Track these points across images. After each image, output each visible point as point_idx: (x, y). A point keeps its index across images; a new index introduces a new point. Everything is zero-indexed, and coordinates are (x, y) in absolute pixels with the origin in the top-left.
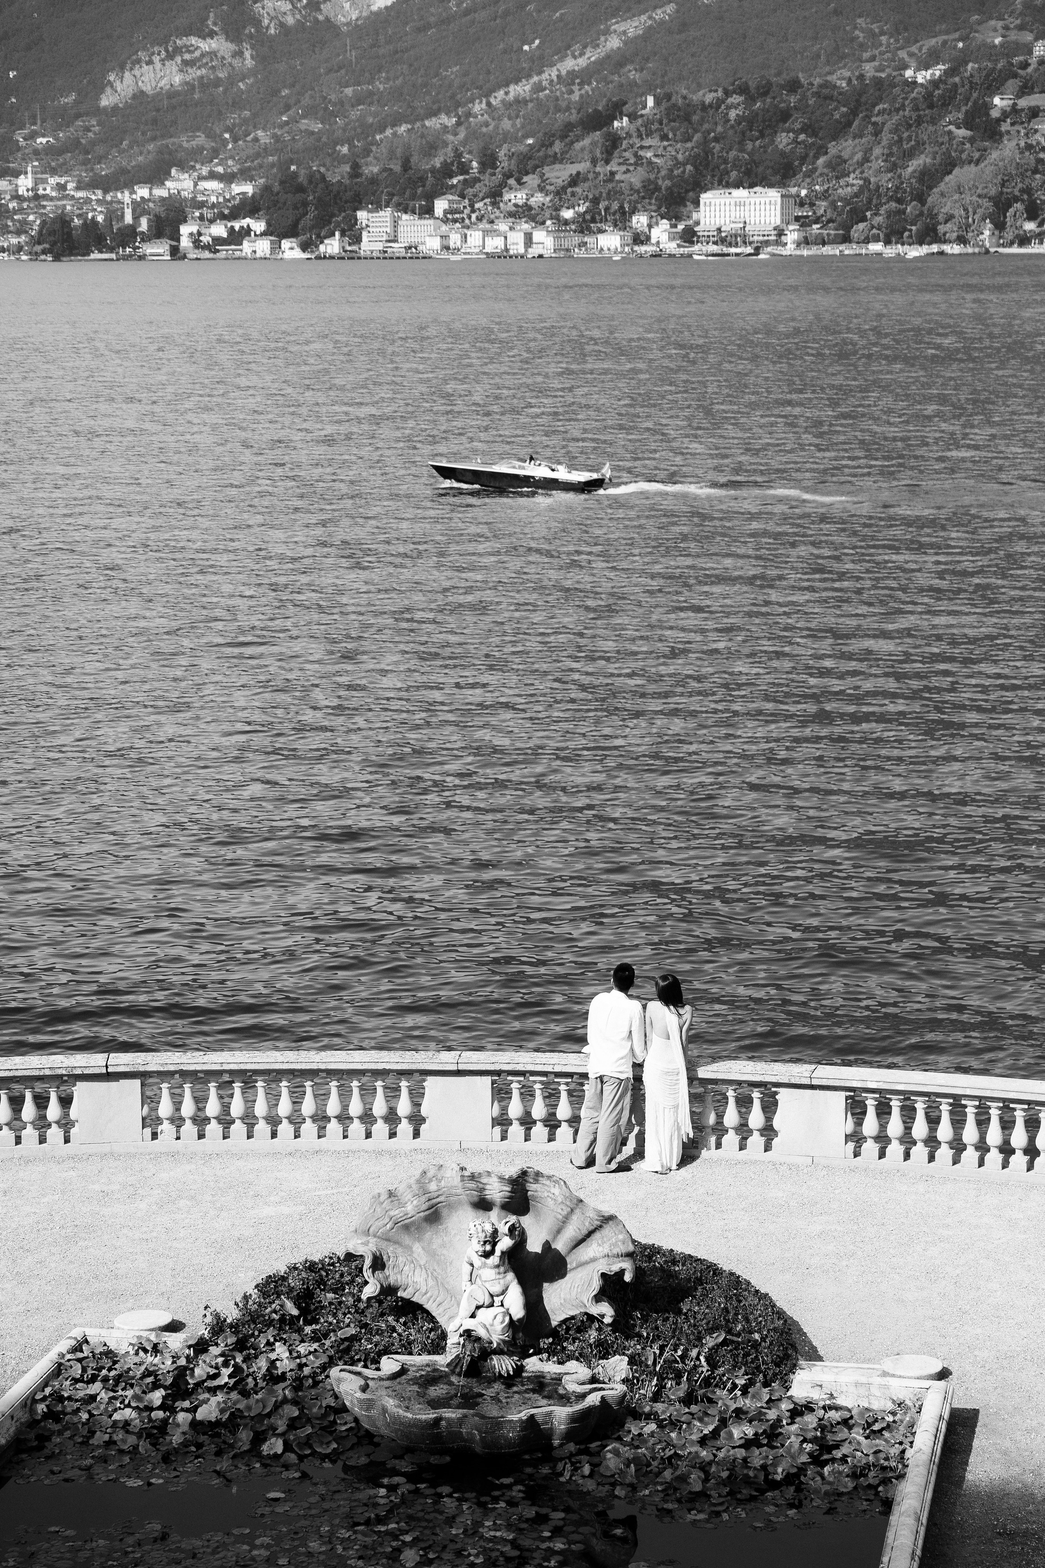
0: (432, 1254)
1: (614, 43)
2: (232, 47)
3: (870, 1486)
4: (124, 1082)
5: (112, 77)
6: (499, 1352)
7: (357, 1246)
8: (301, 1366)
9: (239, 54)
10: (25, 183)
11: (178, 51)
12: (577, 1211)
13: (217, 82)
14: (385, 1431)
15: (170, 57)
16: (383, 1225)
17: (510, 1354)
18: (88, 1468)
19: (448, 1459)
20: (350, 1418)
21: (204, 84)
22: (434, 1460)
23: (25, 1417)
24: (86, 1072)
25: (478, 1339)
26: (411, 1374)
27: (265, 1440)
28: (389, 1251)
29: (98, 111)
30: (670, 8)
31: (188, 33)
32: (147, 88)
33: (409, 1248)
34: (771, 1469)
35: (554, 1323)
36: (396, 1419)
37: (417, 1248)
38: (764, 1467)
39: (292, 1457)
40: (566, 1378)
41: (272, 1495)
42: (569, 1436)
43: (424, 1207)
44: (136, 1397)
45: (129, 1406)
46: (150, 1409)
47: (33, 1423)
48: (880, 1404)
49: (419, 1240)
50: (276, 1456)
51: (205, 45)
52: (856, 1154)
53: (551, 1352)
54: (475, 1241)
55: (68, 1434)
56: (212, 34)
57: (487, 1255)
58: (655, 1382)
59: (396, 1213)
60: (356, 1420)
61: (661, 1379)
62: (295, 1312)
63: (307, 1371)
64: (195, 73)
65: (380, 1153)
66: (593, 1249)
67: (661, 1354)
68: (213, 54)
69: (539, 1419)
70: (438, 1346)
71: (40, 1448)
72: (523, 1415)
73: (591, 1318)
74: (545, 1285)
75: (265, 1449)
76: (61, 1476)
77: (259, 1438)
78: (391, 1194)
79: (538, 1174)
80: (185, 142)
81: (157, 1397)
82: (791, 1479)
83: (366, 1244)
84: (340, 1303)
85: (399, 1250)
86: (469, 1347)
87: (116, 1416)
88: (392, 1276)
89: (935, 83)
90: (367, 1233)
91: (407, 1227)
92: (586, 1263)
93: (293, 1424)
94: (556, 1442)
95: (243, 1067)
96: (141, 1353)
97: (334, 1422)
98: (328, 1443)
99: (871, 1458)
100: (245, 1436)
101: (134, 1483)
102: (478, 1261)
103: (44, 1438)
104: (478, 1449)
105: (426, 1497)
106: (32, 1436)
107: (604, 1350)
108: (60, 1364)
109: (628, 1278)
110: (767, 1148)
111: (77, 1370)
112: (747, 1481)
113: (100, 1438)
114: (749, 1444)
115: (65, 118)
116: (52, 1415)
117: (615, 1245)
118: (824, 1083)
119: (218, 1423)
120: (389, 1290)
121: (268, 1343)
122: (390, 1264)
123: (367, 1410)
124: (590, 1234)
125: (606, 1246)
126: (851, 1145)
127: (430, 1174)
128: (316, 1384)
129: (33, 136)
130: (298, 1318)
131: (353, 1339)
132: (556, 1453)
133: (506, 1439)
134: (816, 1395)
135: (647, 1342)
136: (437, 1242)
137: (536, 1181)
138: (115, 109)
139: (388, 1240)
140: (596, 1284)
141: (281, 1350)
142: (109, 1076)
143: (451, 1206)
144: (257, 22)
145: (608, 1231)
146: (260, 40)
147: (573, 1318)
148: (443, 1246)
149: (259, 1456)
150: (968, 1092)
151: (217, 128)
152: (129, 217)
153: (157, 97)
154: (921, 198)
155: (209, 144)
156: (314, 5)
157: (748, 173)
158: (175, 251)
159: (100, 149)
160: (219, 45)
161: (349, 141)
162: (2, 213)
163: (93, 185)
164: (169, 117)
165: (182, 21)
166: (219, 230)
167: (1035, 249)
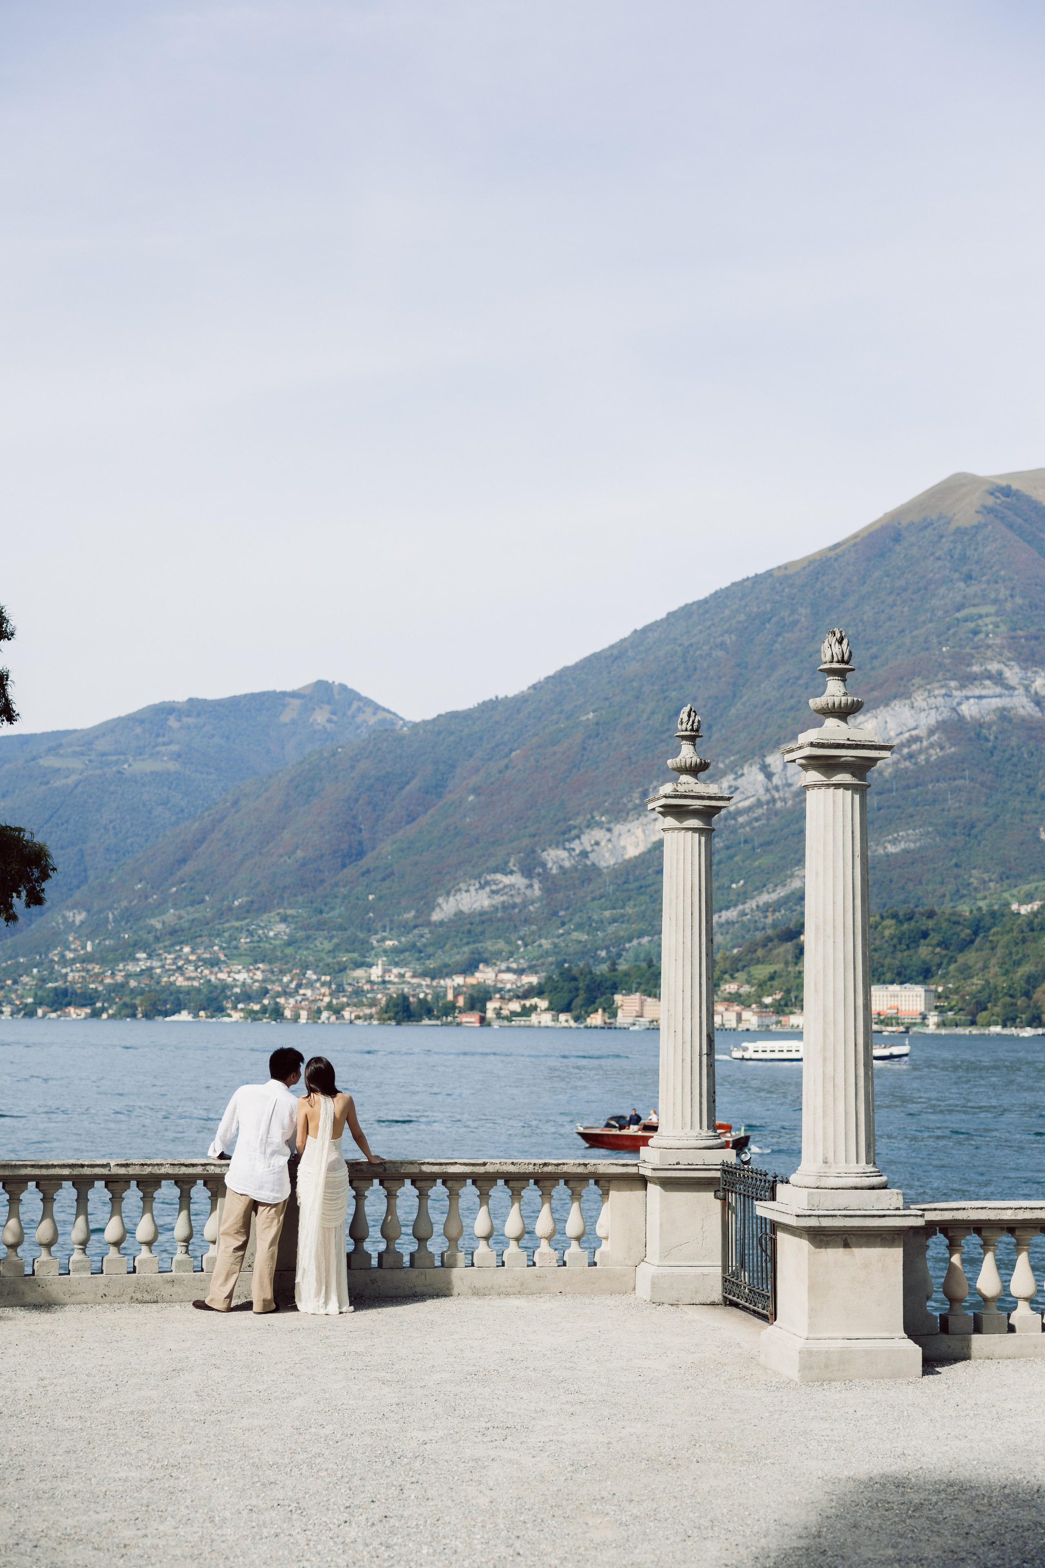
1: (797, 883)
2: (526, 881)
5: (440, 900)
9: (530, 886)
10: (376, 973)
11: (487, 883)
13: (514, 906)
15: (482, 887)
21: (505, 907)
29: (429, 924)
31: (496, 870)
32: (465, 909)
51: (507, 880)
56: (512, 872)
64: (499, 899)
68: (512, 886)
80: (490, 946)
89: (1035, 914)
115: (406, 928)
129: (383, 939)
138: (441, 923)
144: (544, 865)
146: (545, 877)
151: (513, 937)
152: (450, 997)
153: (472, 915)
154: (1027, 994)
155: (507, 948)
156: (584, 854)
157: (899, 974)
158: (482, 1020)
159: (430, 950)
160: (517, 880)
161: (607, 948)
162: (358, 992)
163: (424, 974)
164: (479, 929)
165: (492, 863)
166: (515, 1006)
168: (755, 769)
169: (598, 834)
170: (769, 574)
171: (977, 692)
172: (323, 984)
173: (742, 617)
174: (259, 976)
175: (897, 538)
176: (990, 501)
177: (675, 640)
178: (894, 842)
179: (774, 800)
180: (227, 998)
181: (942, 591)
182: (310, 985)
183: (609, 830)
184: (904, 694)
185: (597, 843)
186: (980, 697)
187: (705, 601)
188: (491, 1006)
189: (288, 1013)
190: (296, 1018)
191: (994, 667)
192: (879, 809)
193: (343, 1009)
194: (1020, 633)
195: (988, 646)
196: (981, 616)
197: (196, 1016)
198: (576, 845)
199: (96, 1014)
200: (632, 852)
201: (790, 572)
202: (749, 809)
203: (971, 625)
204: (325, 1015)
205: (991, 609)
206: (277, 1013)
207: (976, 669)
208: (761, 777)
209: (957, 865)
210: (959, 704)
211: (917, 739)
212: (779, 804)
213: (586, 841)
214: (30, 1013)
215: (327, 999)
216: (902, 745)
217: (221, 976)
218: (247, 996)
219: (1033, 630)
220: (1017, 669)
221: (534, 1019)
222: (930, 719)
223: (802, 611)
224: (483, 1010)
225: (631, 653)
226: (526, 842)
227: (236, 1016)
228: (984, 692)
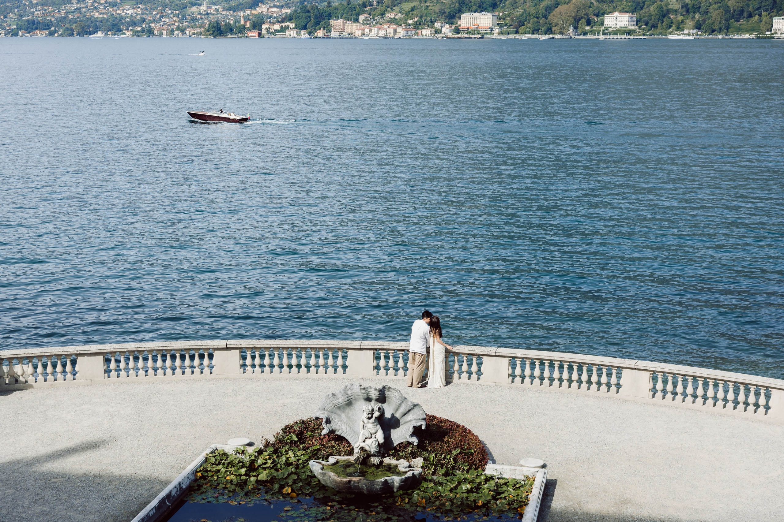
0: (349, 418)
3: (515, 508)
4: (233, 351)
6: (374, 455)
7: (320, 415)
8: (298, 460)
10: (203, 8)
12: (404, 402)
14: (330, 485)
16: (330, 406)
17: (378, 456)
18: (217, 498)
19: (354, 496)
20: (316, 480)
22: (348, 496)
23: (193, 478)
24: (219, 347)
25: (366, 450)
26: (340, 464)
27: (284, 488)
28: (333, 417)
33: (340, 416)
34: (477, 501)
35: (395, 445)
36: (334, 481)
37: (343, 415)
38: (474, 501)
39: (294, 495)
40: (399, 466)
41: (286, 509)
42: (400, 488)
43: (346, 400)
44: (235, 471)
45: (232, 474)
46: (240, 475)
47: (196, 480)
48: (519, 477)
49: (344, 412)
50: (288, 494)
52: (513, 382)
53: (394, 456)
54: (365, 413)
55: (209, 485)
57: (370, 418)
58: (433, 468)
59: (335, 402)
60: (319, 481)
61: (436, 466)
62: (296, 439)
63: (300, 462)
65: (330, 379)
66: (410, 417)
67: (436, 457)
69: (389, 481)
70: (351, 453)
71: (200, 489)
72: (383, 479)
73: (409, 443)
74: (392, 430)
75: (284, 491)
76: (206, 500)
77: (282, 487)
78: (333, 395)
79: (389, 388)
81: (243, 471)
82: (484, 505)
83: (323, 414)
84: (314, 436)
85: (336, 416)
86: (362, 453)
87: (228, 478)
88: (333, 426)
90: (324, 409)
91: (339, 408)
92: (407, 422)
93: (295, 482)
94: (395, 490)
95: (278, 346)
96: (238, 454)
97: (311, 481)
98: (308, 489)
99: (515, 498)
100: (276, 486)
101: (234, 503)
102: (366, 421)
103: (200, 486)
104: (365, 492)
105: (345, 510)
106: (196, 485)
107: (414, 455)
108: (207, 458)
109: (423, 428)
110: (479, 379)
111: (213, 460)
112: (468, 506)
113: (221, 486)
114: (468, 491)
116: (203, 477)
117: (419, 415)
118: (501, 354)
119: (266, 481)
120: (332, 432)
121: (286, 451)
122: (332, 421)
123: (323, 477)
124: (409, 411)
125: (415, 416)
126: (511, 378)
127: (348, 388)
128: (304, 467)
130: (297, 442)
131: (318, 450)
132: (395, 494)
133: (376, 489)
134: (494, 473)
135: (430, 453)
136: (350, 414)
137: (389, 390)
139: (332, 412)
140: (411, 430)
141: (290, 453)
142: (227, 349)
143: (356, 400)
145: (416, 410)
147: (402, 443)
148: (353, 415)
149: (282, 493)
150: (556, 359)
152: (242, 22)
154: (546, 17)
157: (479, 7)
158: (260, 35)
162: (194, 20)
163: (229, 9)
166: (277, 27)
167: (589, 37)
172: (175, 16)
174: (140, 11)
180: (123, 24)
182: (168, 16)
188: (264, 27)
189: (156, 32)
190: (161, 35)
193: (185, 29)
197: (106, 34)
199: (51, 34)
204: (176, 33)
206: (150, 33)
214: (16, 34)
215: (177, 24)
217: (118, 12)
218: (134, 23)
221: (287, 33)
224: (260, 29)
227: (128, 34)
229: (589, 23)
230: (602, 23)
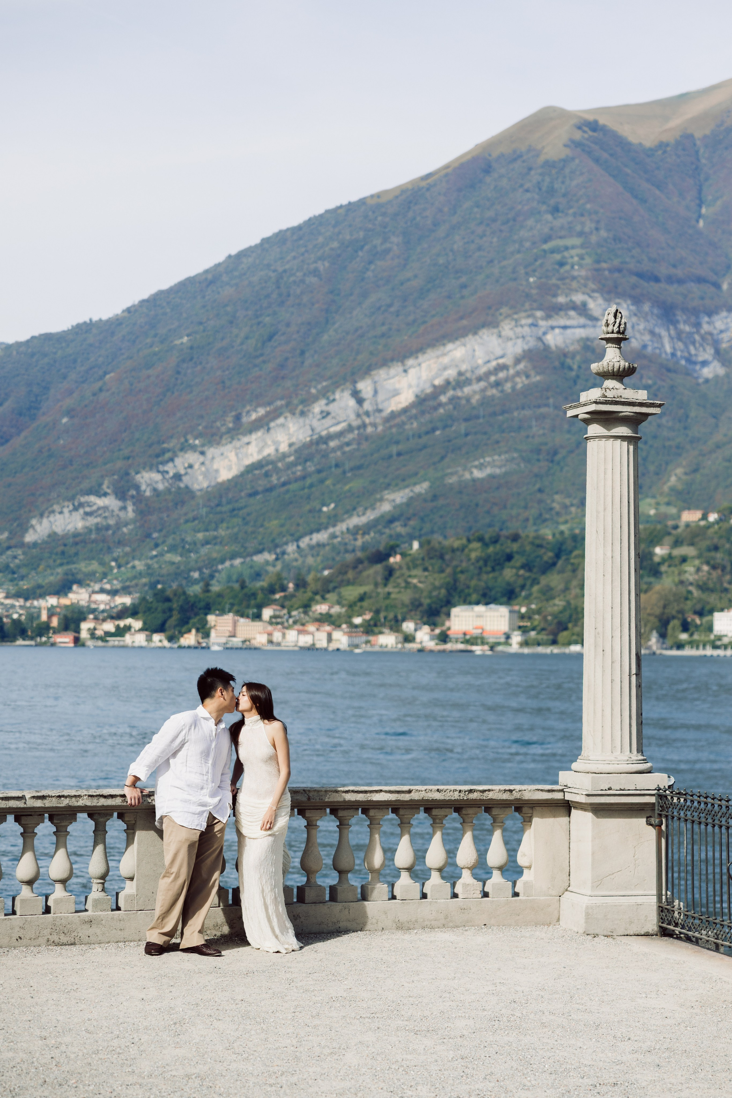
1: (386, 507)
2: (119, 503)
5: (34, 522)
9: (124, 508)
11: (81, 505)
13: (108, 528)
15: (76, 509)
21: (98, 528)
29: (22, 545)
30: (426, 485)
31: (90, 492)
32: (59, 530)
51: (101, 502)
56: (105, 494)
64: (92, 521)
68: (105, 508)
80: (83, 567)
138: (35, 545)
144: (137, 487)
146: (139, 499)
151: (107, 558)
152: (44, 617)
153: (65, 536)
155: (100, 569)
156: (178, 477)
157: (484, 595)
158: (76, 640)
159: (23, 571)
160: (110, 502)
161: (200, 569)
163: (17, 595)
164: (73, 550)
165: (85, 485)
166: (109, 626)
167: (688, 652)
168: (347, 394)
169: (192, 457)
170: (362, 202)
171: (562, 322)
173: (335, 245)
175: (488, 169)
176: (578, 135)
177: (268, 266)
178: (481, 467)
179: (364, 426)
181: (530, 222)
183: (203, 453)
184: (492, 324)
185: (191, 466)
186: (565, 327)
187: (299, 228)
188: (85, 626)
191: (578, 298)
192: (467, 435)
194: (604, 265)
195: (574, 278)
196: (567, 248)
198: (170, 469)
200: (225, 475)
201: (383, 200)
202: (340, 434)
203: (558, 257)
205: (576, 241)
207: (561, 299)
208: (352, 403)
209: (540, 491)
210: (545, 333)
211: (504, 367)
212: (369, 430)
213: (180, 464)
216: (488, 374)
219: (616, 262)
220: (600, 301)
221: (128, 639)
222: (517, 348)
223: (395, 239)
224: (78, 630)
225: (225, 278)
226: (119, 464)
228: (568, 323)
229: (685, 627)
230: (710, 628)
